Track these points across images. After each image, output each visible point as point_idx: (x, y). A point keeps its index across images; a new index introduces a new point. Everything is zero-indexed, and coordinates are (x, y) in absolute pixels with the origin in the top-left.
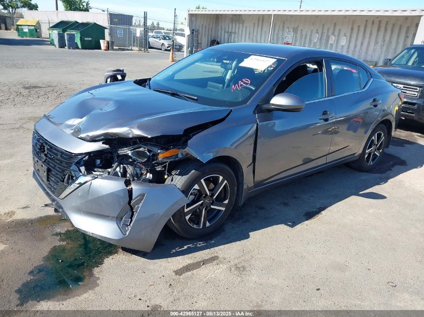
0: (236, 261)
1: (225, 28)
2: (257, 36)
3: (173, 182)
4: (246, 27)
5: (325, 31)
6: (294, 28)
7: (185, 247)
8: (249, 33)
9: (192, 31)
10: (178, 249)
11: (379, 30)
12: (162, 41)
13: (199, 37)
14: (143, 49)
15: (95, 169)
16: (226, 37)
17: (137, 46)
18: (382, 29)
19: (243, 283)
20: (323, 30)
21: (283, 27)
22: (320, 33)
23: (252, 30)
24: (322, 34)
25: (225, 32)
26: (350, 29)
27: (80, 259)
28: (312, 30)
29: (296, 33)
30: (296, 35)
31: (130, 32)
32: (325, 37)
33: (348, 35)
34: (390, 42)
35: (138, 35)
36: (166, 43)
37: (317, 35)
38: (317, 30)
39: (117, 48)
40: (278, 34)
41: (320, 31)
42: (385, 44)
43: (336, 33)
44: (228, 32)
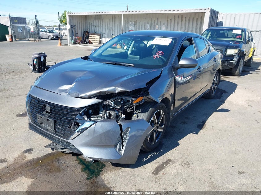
0: (182, 160)
1: (92, 24)
2: (112, 27)
3: (139, 118)
4: (105, 22)
5: (153, 22)
6: (134, 22)
7: (149, 157)
8: (107, 26)
9: (71, 26)
10: (146, 159)
11: (182, 21)
12: (49, 34)
13: (76, 29)
14: (37, 39)
15: (92, 116)
16: (93, 29)
17: (32, 38)
18: (184, 20)
19: (194, 171)
20: (151, 22)
21: (128, 21)
22: (150, 24)
23: (109, 24)
24: (151, 24)
25: (92, 26)
26: (166, 21)
27: (90, 178)
28: (145, 22)
29: (136, 24)
30: (136, 25)
31: (26, 29)
32: (153, 26)
33: (166, 25)
34: (189, 27)
35: (32, 30)
36: (52, 35)
37: (148, 25)
38: (148, 22)
39: (18, 39)
40: (125, 26)
41: (150, 23)
42: (186, 28)
43: (159, 23)
44: (94, 26)
